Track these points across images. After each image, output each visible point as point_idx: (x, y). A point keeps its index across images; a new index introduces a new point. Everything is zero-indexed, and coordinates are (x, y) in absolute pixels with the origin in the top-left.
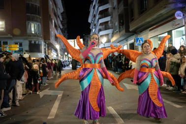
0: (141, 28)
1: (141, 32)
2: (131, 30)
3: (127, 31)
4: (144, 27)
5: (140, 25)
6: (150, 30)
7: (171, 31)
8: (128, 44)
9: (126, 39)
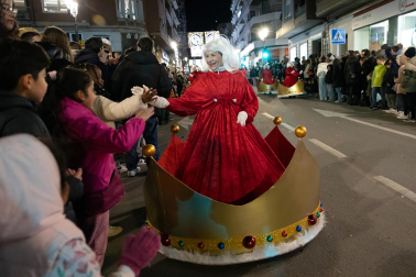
0: (339, 11)
1: (337, 18)
2: (318, 14)
3: (311, 15)
4: (345, 8)
5: (337, 4)
6: (356, 15)
7: (396, 17)
8: (310, 41)
9: (307, 32)
